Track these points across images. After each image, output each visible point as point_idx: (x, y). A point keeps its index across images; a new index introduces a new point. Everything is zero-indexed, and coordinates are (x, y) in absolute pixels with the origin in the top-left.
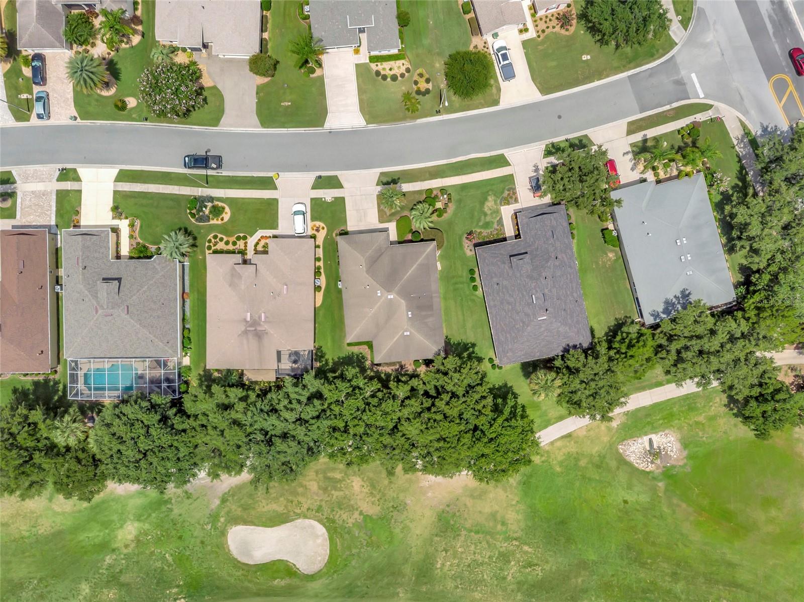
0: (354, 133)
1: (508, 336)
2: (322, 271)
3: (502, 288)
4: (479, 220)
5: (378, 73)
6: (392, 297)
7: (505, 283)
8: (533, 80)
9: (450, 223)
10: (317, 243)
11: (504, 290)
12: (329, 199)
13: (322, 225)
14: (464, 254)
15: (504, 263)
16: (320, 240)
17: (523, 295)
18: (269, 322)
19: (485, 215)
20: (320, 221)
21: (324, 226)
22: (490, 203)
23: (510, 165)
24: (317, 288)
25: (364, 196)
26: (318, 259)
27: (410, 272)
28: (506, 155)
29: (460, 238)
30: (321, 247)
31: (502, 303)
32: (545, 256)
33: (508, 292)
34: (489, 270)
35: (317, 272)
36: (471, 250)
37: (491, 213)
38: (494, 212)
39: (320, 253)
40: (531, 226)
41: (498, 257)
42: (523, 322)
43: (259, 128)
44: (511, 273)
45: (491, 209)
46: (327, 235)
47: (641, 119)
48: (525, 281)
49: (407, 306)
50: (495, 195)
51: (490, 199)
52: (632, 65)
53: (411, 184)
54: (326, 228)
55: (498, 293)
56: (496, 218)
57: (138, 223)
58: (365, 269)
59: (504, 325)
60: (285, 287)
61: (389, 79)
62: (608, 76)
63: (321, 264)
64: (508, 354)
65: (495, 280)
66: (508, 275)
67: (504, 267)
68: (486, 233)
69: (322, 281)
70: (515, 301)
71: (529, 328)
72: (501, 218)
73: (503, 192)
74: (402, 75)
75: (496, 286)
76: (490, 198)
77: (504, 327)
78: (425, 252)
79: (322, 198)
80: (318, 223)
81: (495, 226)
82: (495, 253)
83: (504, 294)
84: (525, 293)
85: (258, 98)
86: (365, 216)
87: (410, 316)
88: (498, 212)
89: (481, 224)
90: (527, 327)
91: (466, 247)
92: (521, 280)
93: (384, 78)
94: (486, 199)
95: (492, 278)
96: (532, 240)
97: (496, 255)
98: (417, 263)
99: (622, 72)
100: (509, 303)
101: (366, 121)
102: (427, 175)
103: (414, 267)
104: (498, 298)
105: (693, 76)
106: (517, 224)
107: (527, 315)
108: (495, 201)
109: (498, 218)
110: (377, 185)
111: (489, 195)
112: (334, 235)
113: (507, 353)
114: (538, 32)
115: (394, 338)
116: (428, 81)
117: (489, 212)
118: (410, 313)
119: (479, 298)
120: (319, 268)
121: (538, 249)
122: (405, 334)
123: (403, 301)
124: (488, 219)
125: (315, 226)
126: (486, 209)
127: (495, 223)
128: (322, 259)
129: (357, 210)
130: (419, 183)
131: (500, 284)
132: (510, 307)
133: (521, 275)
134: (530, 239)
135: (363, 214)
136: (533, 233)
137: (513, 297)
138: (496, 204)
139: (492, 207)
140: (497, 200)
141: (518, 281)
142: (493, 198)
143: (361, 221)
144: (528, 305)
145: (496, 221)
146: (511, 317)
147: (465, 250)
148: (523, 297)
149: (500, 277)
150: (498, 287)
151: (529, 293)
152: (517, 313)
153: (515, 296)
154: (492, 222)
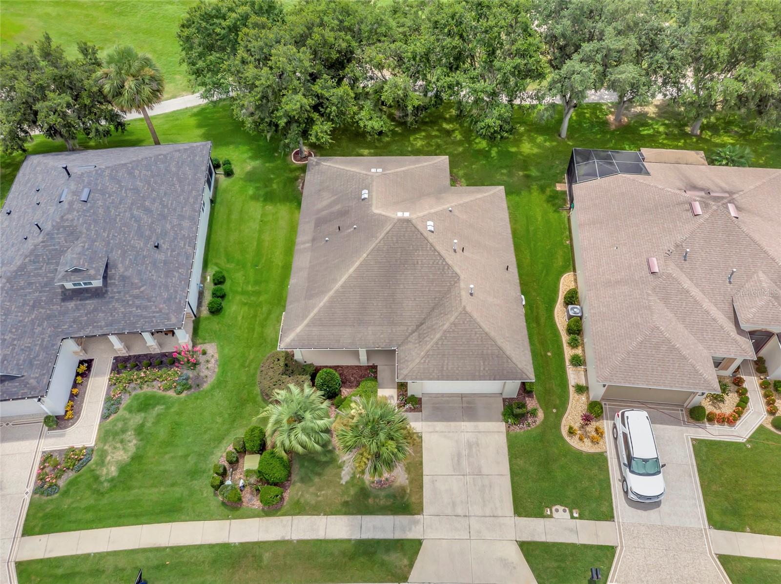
2: (565, 338)
3: (150, 238)
4: (159, 418)
6: (400, 214)
7: (138, 244)
10: (583, 397)
12: (561, 514)
13: (574, 442)
14: (221, 348)
15: (124, 278)
16: (577, 406)
17: (107, 212)
19: (140, 431)
20: (581, 452)
21: (568, 439)
22: (118, 456)
23: (18, 565)
24: (572, 298)
25: (459, 511)
26: (577, 362)
29: (220, 382)
30: (572, 390)
31: (163, 215)
32: (22, 283)
33: (139, 227)
34: (166, 275)
35: (576, 330)
36: (204, 354)
37: (124, 431)
38: (116, 434)
39: (574, 376)
41: (136, 297)
42: (130, 174)
44: (116, 255)
45: (122, 441)
46: (560, 416)
48: (88, 229)
49: (369, 206)
50: (96, 478)
51: (113, 468)
53: (321, 535)
54: (564, 432)
55: (164, 234)
56: (117, 420)
58: (462, 285)
59: (173, 185)
60: (656, 268)
63: (568, 353)
65: (160, 256)
66: (124, 253)
67: (126, 270)
68: (155, 385)
70: (131, 209)
71: (123, 163)
72: (105, 417)
73: (72, 484)
75: (164, 246)
76: (113, 471)
77: (176, 184)
78: (308, 325)
79: (581, 517)
80: (586, 447)
81: (126, 400)
82: (138, 307)
83: (150, 226)
84: (101, 211)
86: (459, 455)
87: (365, 192)
88: (107, 435)
89: (159, 409)
90: (125, 165)
91: (213, 361)
92: (98, 235)
94: (123, 469)
95: (165, 263)
96: (38, 330)
97: (138, 302)
98: (331, 293)
100: (148, 211)
102: (267, 556)
103: (340, 283)
104: (168, 226)
106: (72, 397)
107: (115, 180)
108: (102, 463)
109: (112, 417)
110: (419, 543)
111: (111, 481)
112: (541, 414)
117: (130, 435)
118: (365, 196)
121: (33, 307)
123: (376, 212)
124: (138, 418)
125: (594, 441)
126: (133, 444)
127: (125, 409)
128: (567, 363)
129: (480, 474)
130: (295, 536)
131: (150, 245)
132: (147, 203)
133: (94, 241)
134: (42, 333)
135: (464, 462)
136: (27, 342)
137: (132, 216)
138: (103, 454)
139: (115, 448)
140: (97, 464)
141: (106, 235)
142: (105, 471)
143: (470, 445)
144: (103, 192)
145: (121, 412)
146: (153, 190)
147: (217, 356)
148: (108, 208)
149: (144, 257)
150: (161, 242)
151: (91, 207)
152: (136, 190)
153: (128, 214)
154: (130, 412)
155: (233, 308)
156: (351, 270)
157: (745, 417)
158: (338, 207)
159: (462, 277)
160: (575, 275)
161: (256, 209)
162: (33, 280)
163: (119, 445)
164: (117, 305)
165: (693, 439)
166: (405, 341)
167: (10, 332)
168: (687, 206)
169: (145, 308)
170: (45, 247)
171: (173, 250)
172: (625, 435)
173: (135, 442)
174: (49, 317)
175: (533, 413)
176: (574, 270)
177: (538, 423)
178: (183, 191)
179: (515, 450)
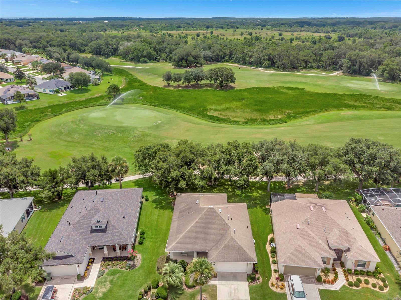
2: (270, 255)
3: (122, 215)
4: (119, 278)
7: (118, 216)
10: (277, 274)
13: (274, 289)
14: (142, 256)
15: (113, 226)
16: (274, 276)
19: (111, 282)
20: (277, 293)
21: (271, 288)
22: (103, 290)
24: (272, 241)
26: (274, 262)
29: (142, 266)
30: (273, 272)
31: (126, 209)
33: (118, 211)
35: (274, 251)
37: (105, 282)
38: (102, 283)
39: (273, 267)
44: (111, 218)
45: (104, 285)
46: (268, 281)
48: (103, 210)
49: (199, 205)
50: (94, 297)
51: (101, 294)
54: (270, 285)
55: (126, 214)
56: (103, 278)
58: (231, 230)
59: (130, 200)
60: (299, 227)
63: (271, 259)
65: (125, 221)
66: (113, 218)
67: (114, 223)
68: (118, 266)
69: (268, 248)
70: (116, 205)
72: (98, 277)
75: (126, 218)
76: (101, 295)
78: (176, 243)
80: (279, 291)
81: (107, 271)
82: (117, 236)
83: (122, 212)
84: (107, 205)
86: (231, 293)
87: (198, 201)
88: (99, 283)
89: (119, 274)
91: (139, 259)
94: (104, 294)
95: (127, 223)
96: (81, 242)
97: (117, 234)
98: (185, 232)
100: (121, 207)
103: (188, 229)
104: (128, 212)
106: (87, 269)
108: (96, 292)
109: (101, 277)
111: (100, 298)
112: (261, 280)
117: (107, 283)
121: (80, 235)
123: (202, 206)
124: (111, 278)
125: (282, 289)
126: (108, 286)
127: (106, 274)
128: (271, 263)
129: (239, 299)
131: (122, 217)
132: (121, 204)
133: (104, 214)
134: (82, 243)
135: (233, 295)
136: (77, 245)
137: (116, 208)
138: (97, 289)
139: (102, 287)
140: (95, 292)
141: (108, 212)
142: (98, 295)
143: (235, 289)
144: (107, 199)
145: (104, 275)
146: (123, 201)
147: (141, 258)
148: (109, 204)
149: (120, 220)
150: (125, 217)
151: (103, 204)
152: (118, 200)
153: (115, 207)
154: (108, 275)
155: (147, 243)
156: (192, 225)
157: (338, 282)
158: (187, 207)
159: (231, 227)
160: (273, 235)
161: (157, 211)
162: (81, 225)
163: (103, 286)
164: (109, 235)
165: (319, 289)
166: (211, 249)
167: (73, 241)
168: (309, 208)
169: (119, 236)
170: (87, 215)
171: (129, 220)
172: (292, 283)
173: (109, 285)
174: (85, 239)
175: (258, 279)
176: (273, 233)
177: (260, 282)
179: (252, 291)
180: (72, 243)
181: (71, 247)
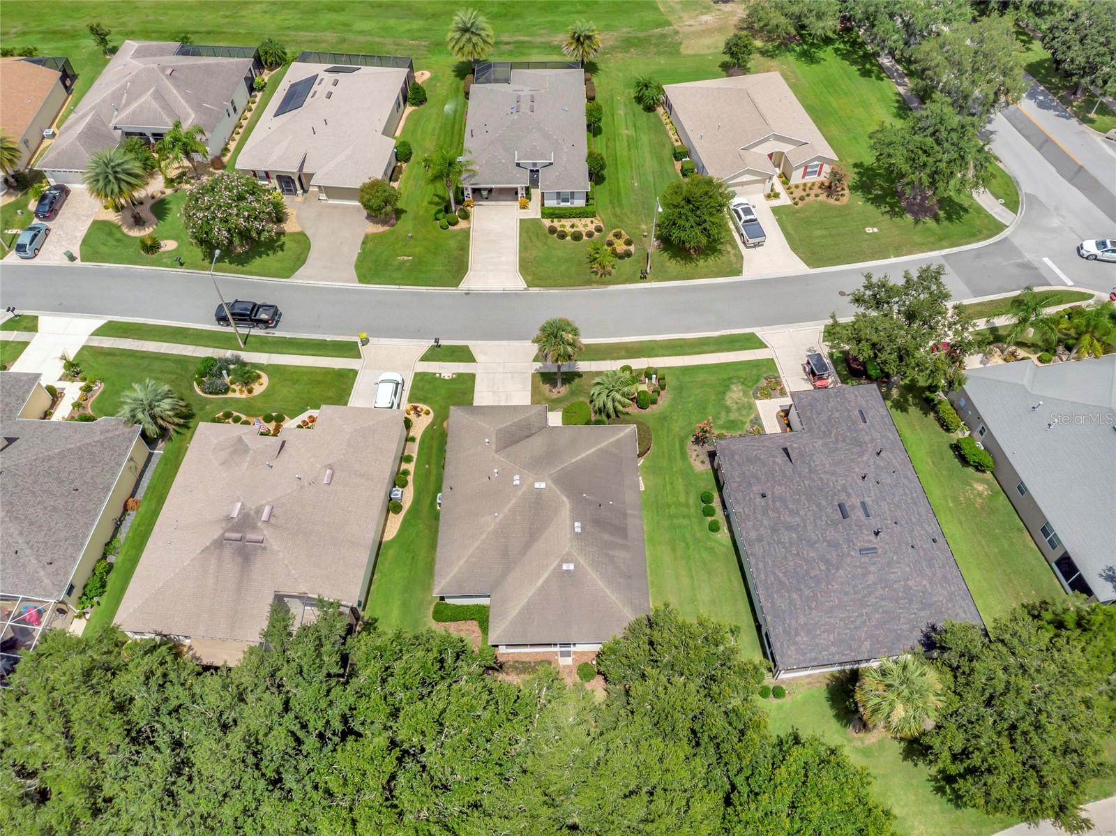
0: (506, 296)
1: (795, 596)
3: (774, 502)
4: (718, 416)
5: (552, 230)
6: (543, 485)
7: (779, 490)
8: (794, 249)
9: (663, 418)
10: (411, 434)
11: (778, 504)
12: (447, 375)
13: (427, 408)
14: (691, 467)
16: (418, 430)
17: (818, 505)
18: (275, 526)
19: (728, 410)
20: (424, 403)
21: (431, 410)
22: (735, 394)
23: (766, 347)
24: (393, 506)
25: (509, 375)
26: (408, 459)
27: (584, 455)
28: (759, 335)
29: (682, 442)
30: (418, 441)
31: (775, 530)
33: (787, 506)
34: (744, 473)
35: (399, 480)
36: (703, 462)
37: (739, 409)
38: (744, 407)
39: (414, 450)
40: (819, 407)
42: (827, 562)
43: (354, 282)
44: (789, 469)
45: (737, 403)
46: (433, 424)
47: (978, 304)
49: (572, 510)
50: (743, 384)
51: (735, 389)
52: (945, 243)
53: (593, 362)
54: (432, 414)
55: (765, 513)
56: (748, 416)
57: (98, 388)
58: (493, 446)
60: (329, 471)
61: (569, 238)
62: (910, 253)
63: (411, 467)
64: (798, 639)
65: (757, 489)
66: (784, 475)
69: (407, 496)
70: (804, 521)
71: (841, 572)
72: (758, 417)
73: (757, 381)
74: (590, 235)
75: (759, 500)
76: (734, 387)
77: (784, 579)
79: (435, 374)
80: (420, 405)
81: (748, 427)
83: (778, 512)
84: (824, 503)
85: (363, 248)
87: (578, 530)
88: (750, 407)
90: (838, 569)
91: (694, 457)
92: (811, 479)
93: (562, 236)
94: (728, 389)
95: (750, 485)
99: (932, 250)
100: (789, 528)
101: (526, 282)
102: (623, 353)
105: (1046, 260)
107: (835, 545)
108: (745, 392)
109: (752, 417)
110: (534, 361)
111: (733, 383)
113: (797, 634)
114: (794, 199)
115: (539, 578)
116: (628, 243)
117: (735, 407)
118: (577, 524)
119: (723, 545)
120: (406, 473)
122: (565, 567)
123: (565, 499)
124: (732, 416)
125: (413, 408)
127: (746, 422)
128: (415, 460)
129: (494, 392)
130: (608, 362)
131: (769, 496)
132: (794, 535)
133: (810, 471)
134: (819, 428)
135: (503, 397)
136: (824, 417)
137: (798, 513)
138: (746, 396)
139: (740, 400)
140: (748, 391)
141: (806, 483)
142: (740, 388)
144: (835, 524)
145: (748, 420)
146: (798, 554)
147: (692, 461)
148: (820, 510)
149: (768, 480)
150: (763, 501)
151: (832, 501)
152: (812, 544)
153: (802, 513)
154: (741, 420)
160: (382, 538)
168: (272, 520)
171: (750, 500)
172: (396, 396)
173: (728, 404)
176: (380, 543)
178: (774, 573)
180: (837, 414)
181: (830, 406)
